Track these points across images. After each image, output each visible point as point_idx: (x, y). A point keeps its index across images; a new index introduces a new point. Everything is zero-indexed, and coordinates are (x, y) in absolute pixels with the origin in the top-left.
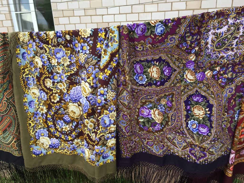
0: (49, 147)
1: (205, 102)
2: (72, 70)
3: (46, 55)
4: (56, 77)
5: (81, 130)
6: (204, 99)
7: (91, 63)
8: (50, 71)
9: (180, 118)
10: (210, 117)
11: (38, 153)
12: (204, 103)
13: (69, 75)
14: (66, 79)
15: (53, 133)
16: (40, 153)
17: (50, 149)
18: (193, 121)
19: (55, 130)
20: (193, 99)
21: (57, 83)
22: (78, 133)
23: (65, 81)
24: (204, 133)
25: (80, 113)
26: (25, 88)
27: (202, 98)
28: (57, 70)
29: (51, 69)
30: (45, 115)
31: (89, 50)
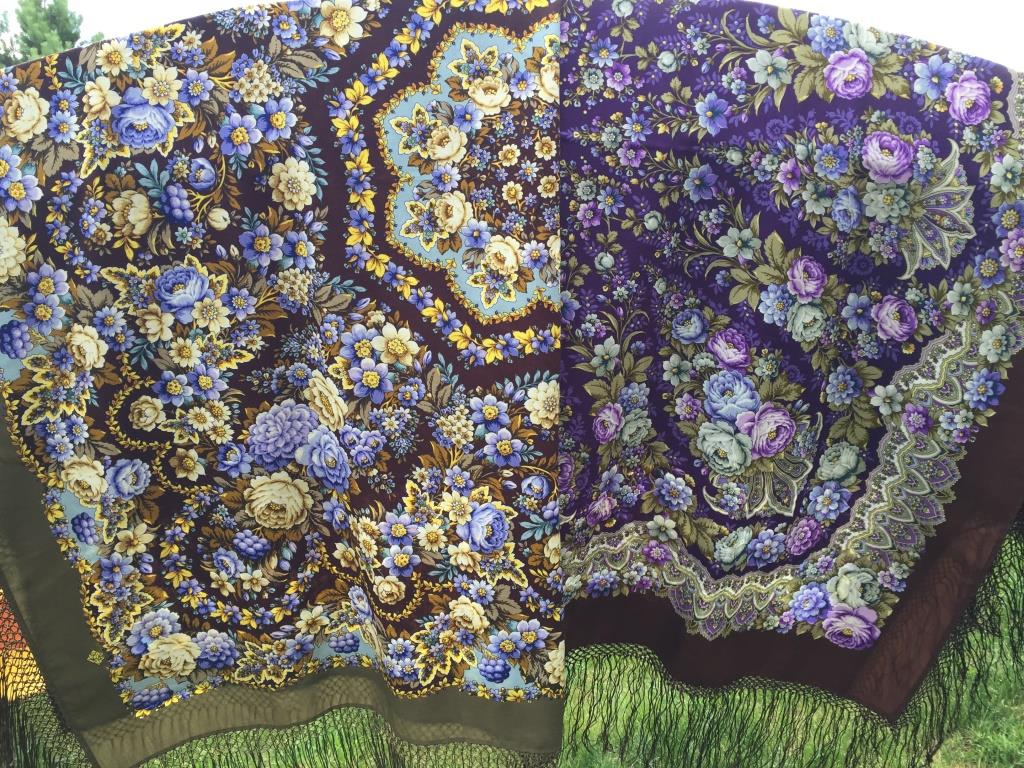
2: (242, 348)
3: (119, 310)
4: (174, 388)
5: (320, 566)
7: (327, 305)
8: (145, 365)
13: (236, 368)
14: (226, 387)
15: (203, 611)
19: (207, 598)
21: (182, 407)
22: (309, 583)
23: (222, 393)
25: (304, 504)
26: (42, 468)
28: (177, 360)
29: (147, 359)
31: (315, 256)
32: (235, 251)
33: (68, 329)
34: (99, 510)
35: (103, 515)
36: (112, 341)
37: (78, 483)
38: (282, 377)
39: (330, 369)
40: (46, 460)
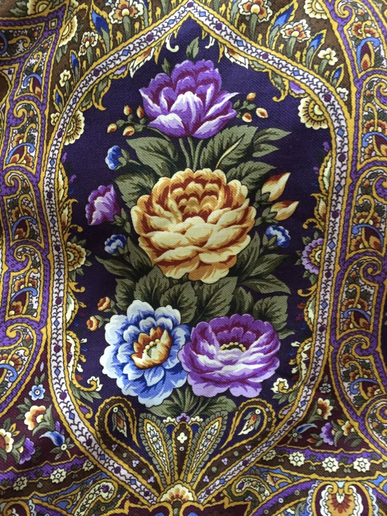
1: (256, 121)
6: (242, 97)
9: (31, 311)
10: (292, 249)
12: (248, 140)
18: (147, 307)
20: (149, 117)
24: (242, 380)
27: (228, 97)
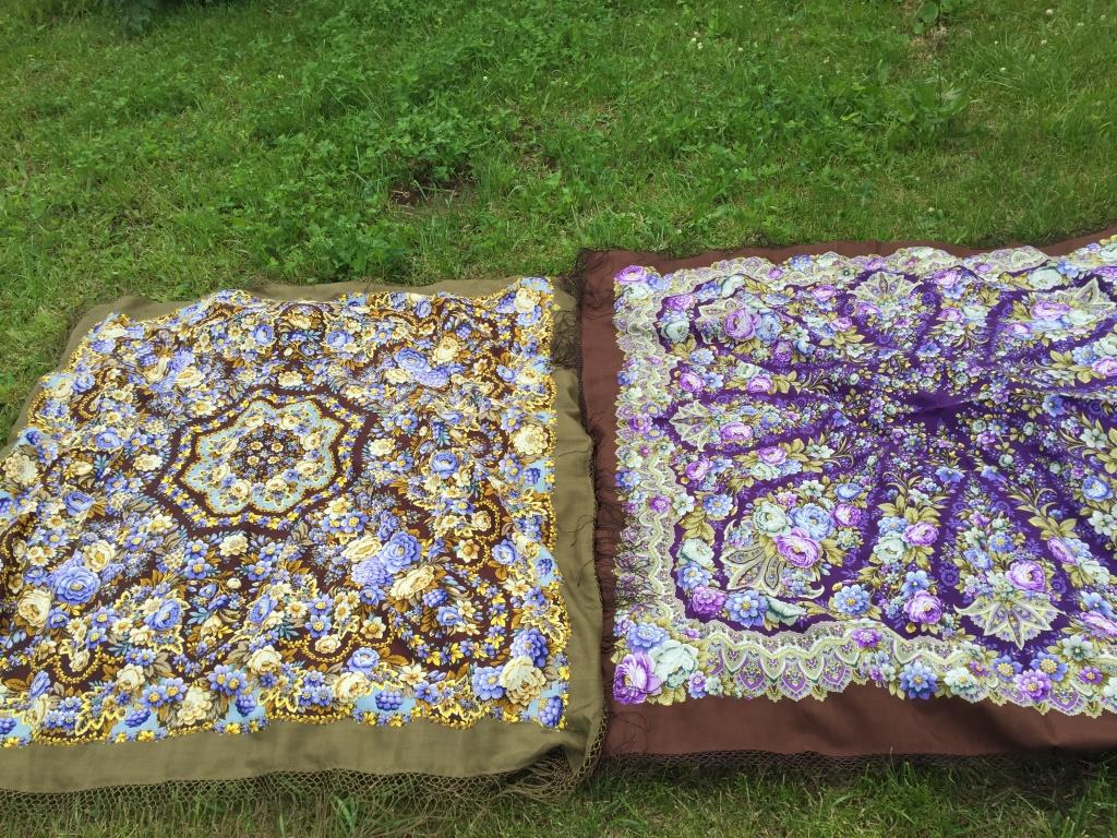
0: (541, 668)
4: (318, 626)
11: (555, 711)
16: (556, 704)
17: (549, 669)
28: (299, 615)
30: (433, 674)
31: (276, 543)
32: (257, 584)
33: (249, 670)
34: (377, 685)
35: (381, 683)
36: (267, 642)
37: (351, 690)
38: (336, 568)
39: (343, 543)
40: (329, 710)
